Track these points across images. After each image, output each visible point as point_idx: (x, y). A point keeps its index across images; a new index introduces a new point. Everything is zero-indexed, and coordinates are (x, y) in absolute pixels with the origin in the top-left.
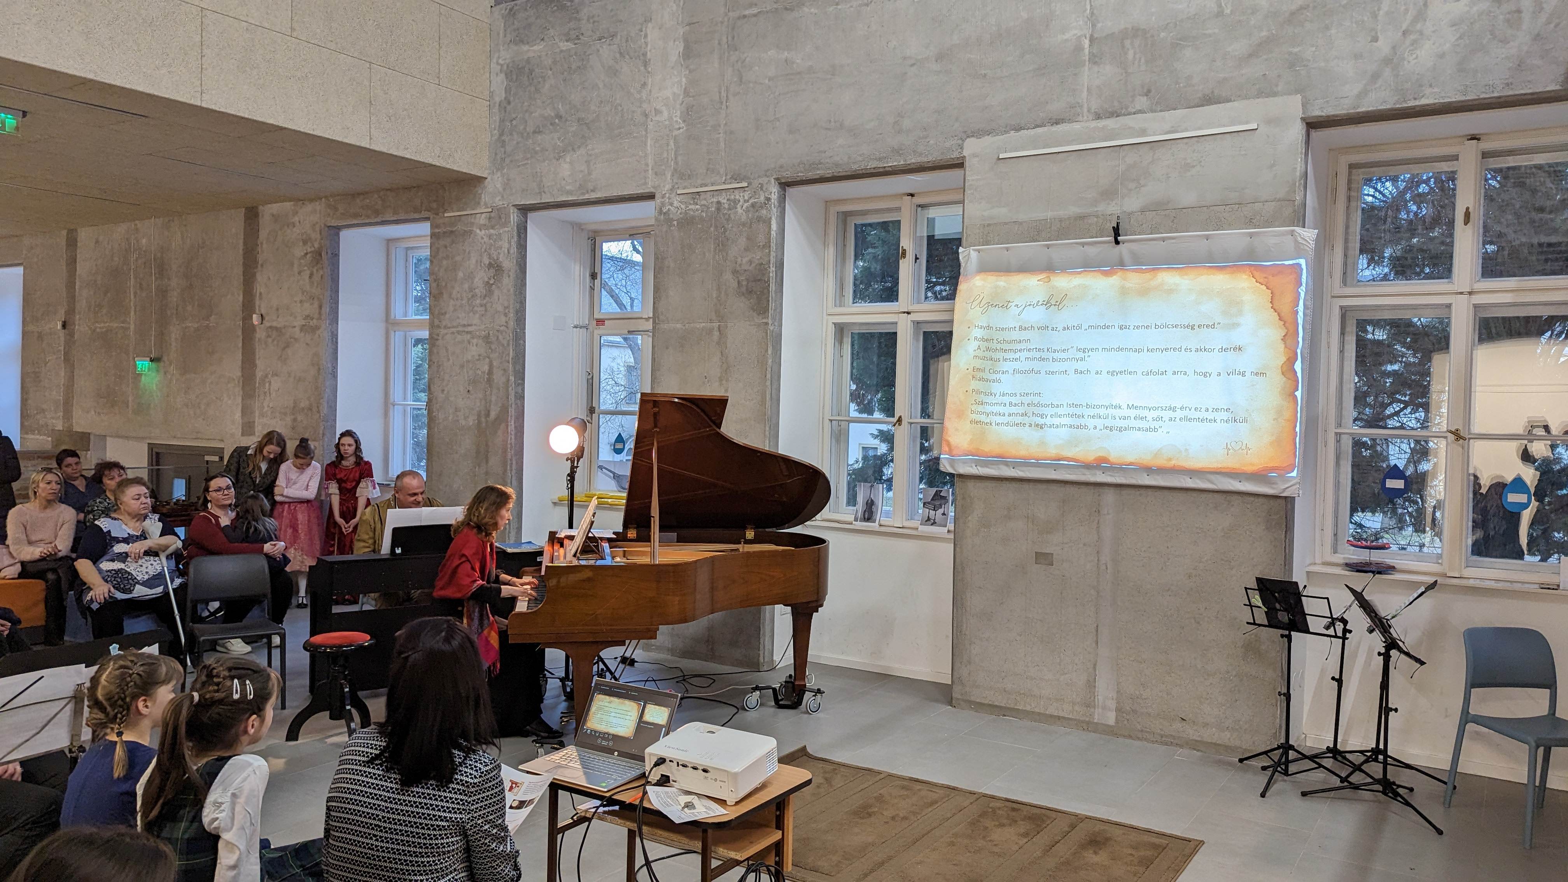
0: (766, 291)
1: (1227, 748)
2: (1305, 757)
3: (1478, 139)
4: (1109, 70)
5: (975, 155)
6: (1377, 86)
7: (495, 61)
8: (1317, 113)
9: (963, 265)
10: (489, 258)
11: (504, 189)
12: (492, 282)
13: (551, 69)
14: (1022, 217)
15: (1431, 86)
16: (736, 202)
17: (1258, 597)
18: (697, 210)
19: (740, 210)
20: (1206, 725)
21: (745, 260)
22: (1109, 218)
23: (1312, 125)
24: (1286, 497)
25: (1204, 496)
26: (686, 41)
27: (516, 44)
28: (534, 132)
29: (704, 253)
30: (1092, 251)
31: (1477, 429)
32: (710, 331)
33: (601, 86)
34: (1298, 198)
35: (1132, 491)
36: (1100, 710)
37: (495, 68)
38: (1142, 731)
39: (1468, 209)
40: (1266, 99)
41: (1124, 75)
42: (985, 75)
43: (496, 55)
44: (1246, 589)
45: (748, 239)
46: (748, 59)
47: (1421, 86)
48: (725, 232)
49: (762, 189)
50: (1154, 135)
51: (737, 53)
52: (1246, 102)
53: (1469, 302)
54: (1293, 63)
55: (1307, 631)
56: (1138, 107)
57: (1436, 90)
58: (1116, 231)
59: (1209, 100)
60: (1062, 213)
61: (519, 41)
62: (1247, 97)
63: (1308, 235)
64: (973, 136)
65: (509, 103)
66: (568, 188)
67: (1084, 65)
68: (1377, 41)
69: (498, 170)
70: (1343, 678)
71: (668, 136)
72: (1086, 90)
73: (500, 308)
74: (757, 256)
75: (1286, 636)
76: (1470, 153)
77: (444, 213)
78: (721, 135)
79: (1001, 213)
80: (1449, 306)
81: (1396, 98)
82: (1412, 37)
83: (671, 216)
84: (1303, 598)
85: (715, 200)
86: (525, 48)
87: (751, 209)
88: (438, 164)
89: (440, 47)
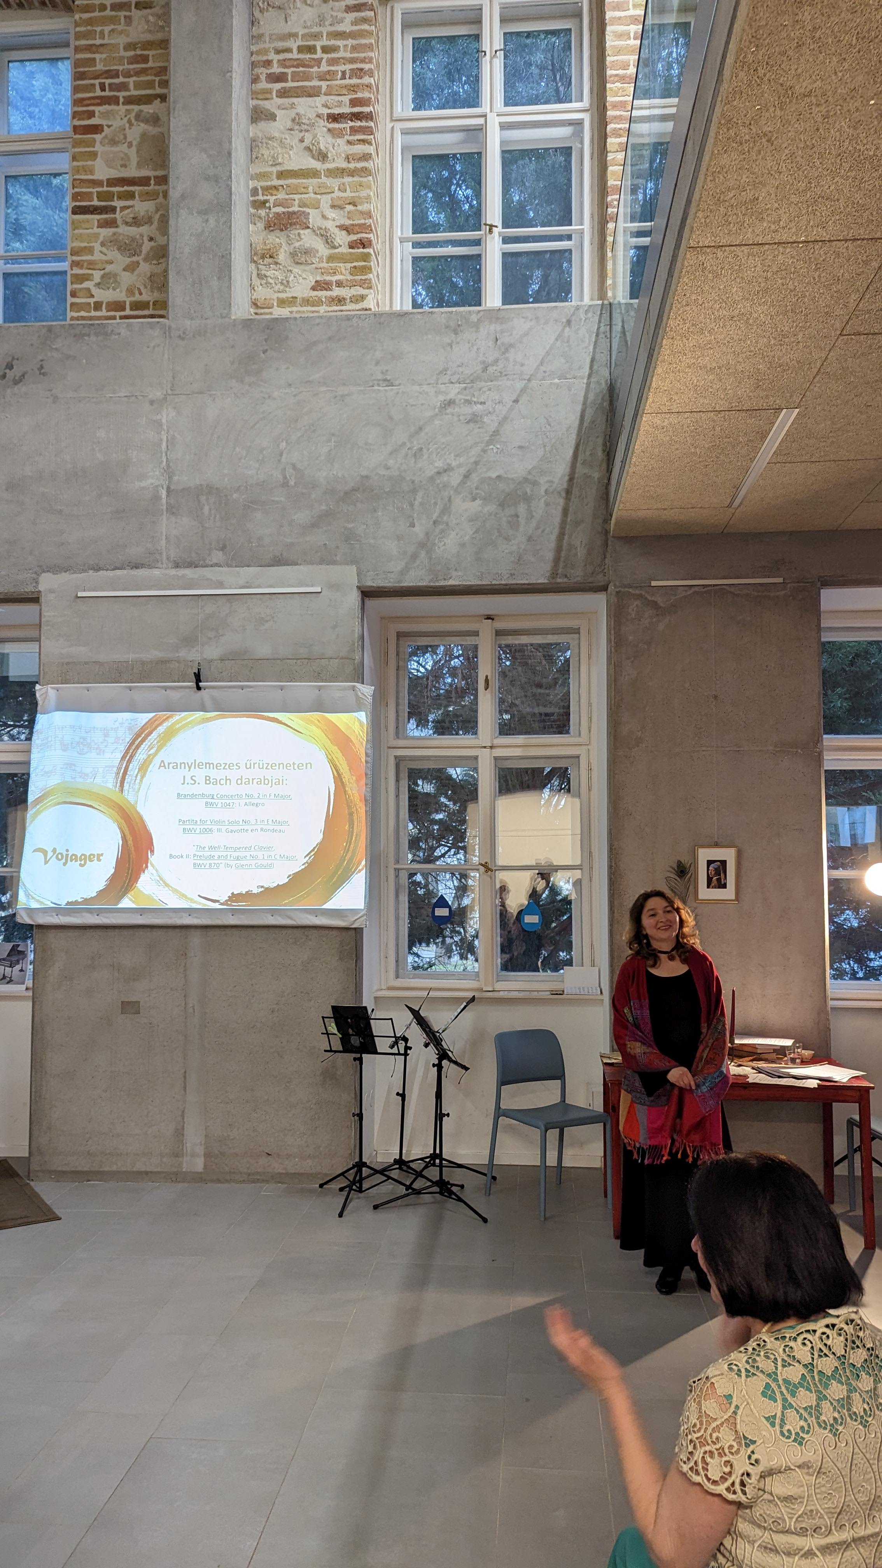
1: (310, 1176)
2: (376, 1172)
3: (493, 619)
4: (185, 521)
5: (51, 591)
6: (415, 565)
8: (369, 583)
9: (40, 702)
14: (102, 658)
15: (456, 570)
17: (333, 1025)
20: (289, 1156)
22: (190, 664)
23: (367, 594)
24: (355, 929)
25: (284, 932)
30: (175, 695)
31: (500, 862)
34: (357, 657)
35: (216, 932)
36: (188, 1158)
38: (230, 1172)
39: (487, 677)
40: (328, 566)
41: (201, 528)
42: (61, 511)
44: (323, 1018)
47: (448, 569)
50: (231, 588)
52: (310, 566)
53: (491, 753)
54: (349, 537)
55: (375, 1052)
56: (215, 561)
57: (460, 573)
58: (198, 677)
59: (278, 561)
60: (144, 656)
62: (311, 563)
63: (367, 690)
64: (49, 571)
67: (162, 514)
68: (414, 527)
70: (406, 1093)
72: (164, 538)
75: (358, 1059)
76: (486, 630)
79: (81, 652)
80: (476, 758)
81: (431, 577)
82: (441, 527)
84: (371, 1022)
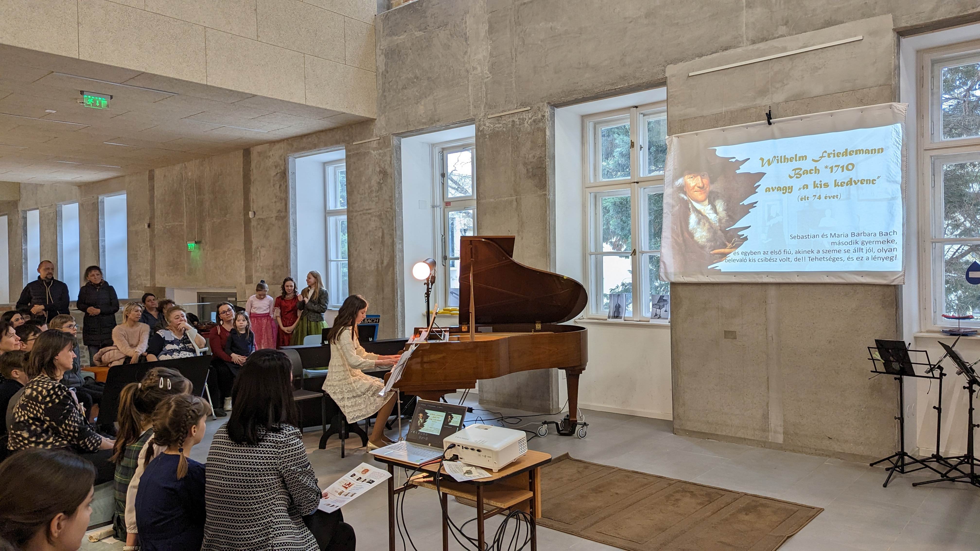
0: (544, 174)
1: (862, 457)
2: (916, 461)
4: (759, 10)
5: (673, 76)
6: (945, 2)
7: (378, 47)
8: (904, 25)
9: (668, 147)
10: (380, 168)
11: (386, 125)
12: (381, 182)
13: (411, 49)
14: (705, 113)
16: (524, 120)
17: (877, 353)
18: (500, 127)
19: (526, 125)
20: (846, 441)
21: (530, 156)
22: (763, 108)
23: (901, 33)
24: (895, 285)
25: (836, 288)
26: (490, 22)
27: (391, 36)
28: (403, 88)
29: (506, 154)
30: (753, 131)
32: (511, 202)
33: (440, 56)
34: (894, 83)
35: (787, 287)
36: (772, 433)
37: (379, 52)
38: (802, 447)
40: (867, 19)
41: (770, 13)
42: (677, 23)
43: (379, 44)
44: (869, 348)
45: (532, 142)
46: (527, 30)
47: (975, 0)
48: (518, 138)
49: (539, 110)
50: (792, 51)
51: (521, 26)
52: (854, 23)
55: (914, 375)
56: (780, 33)
58: (769, 117)
59: (828, 24)
60: (732, 108)
61: (392, 33)
62: (854, 19)
63: (901, 107)
64: (671, 63)
65: (387, 72)
66: (423, 120)
67: (743, 10)
69: (382, 113)
70: (941, 407)
71: (481, 83)
72: (744, 25)
73: (387, 198)
74: (538, 153)
75: (898, 379)
77: (353, 142)
78: (513, 79)
79: (692, 111)
81: (959, 9)
83: (485, 132)
84: (909, 352)
85: (511, 120)
86: (395, 38)
87: (533, 123)
88: (346, 112)
89: (345, 42)
